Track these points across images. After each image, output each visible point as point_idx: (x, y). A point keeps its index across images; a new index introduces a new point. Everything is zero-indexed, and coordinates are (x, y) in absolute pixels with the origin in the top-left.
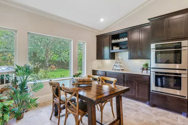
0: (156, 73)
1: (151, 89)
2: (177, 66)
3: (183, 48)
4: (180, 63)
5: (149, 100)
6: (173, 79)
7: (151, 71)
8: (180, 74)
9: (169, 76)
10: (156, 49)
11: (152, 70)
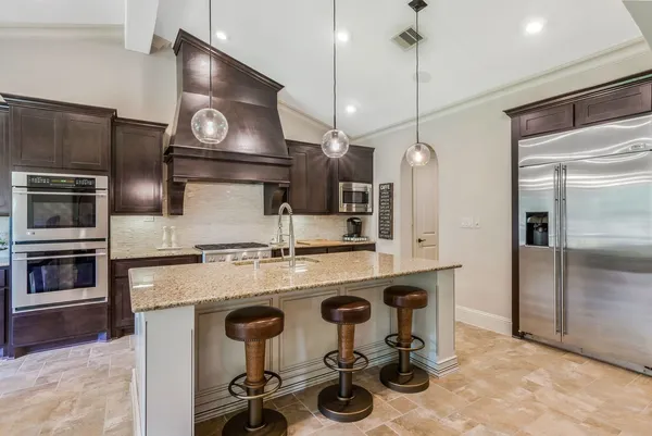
0: (30, 254)
1: (14, 307)
2: (83, 233)
3: (98, 193)
4: (92, 224)
5: (6, 341)
6: (70, 266)
7: (11, 253)
8: (93, 251)
9: (58, 259)
10: (30, 187)
11: (15, 248)
